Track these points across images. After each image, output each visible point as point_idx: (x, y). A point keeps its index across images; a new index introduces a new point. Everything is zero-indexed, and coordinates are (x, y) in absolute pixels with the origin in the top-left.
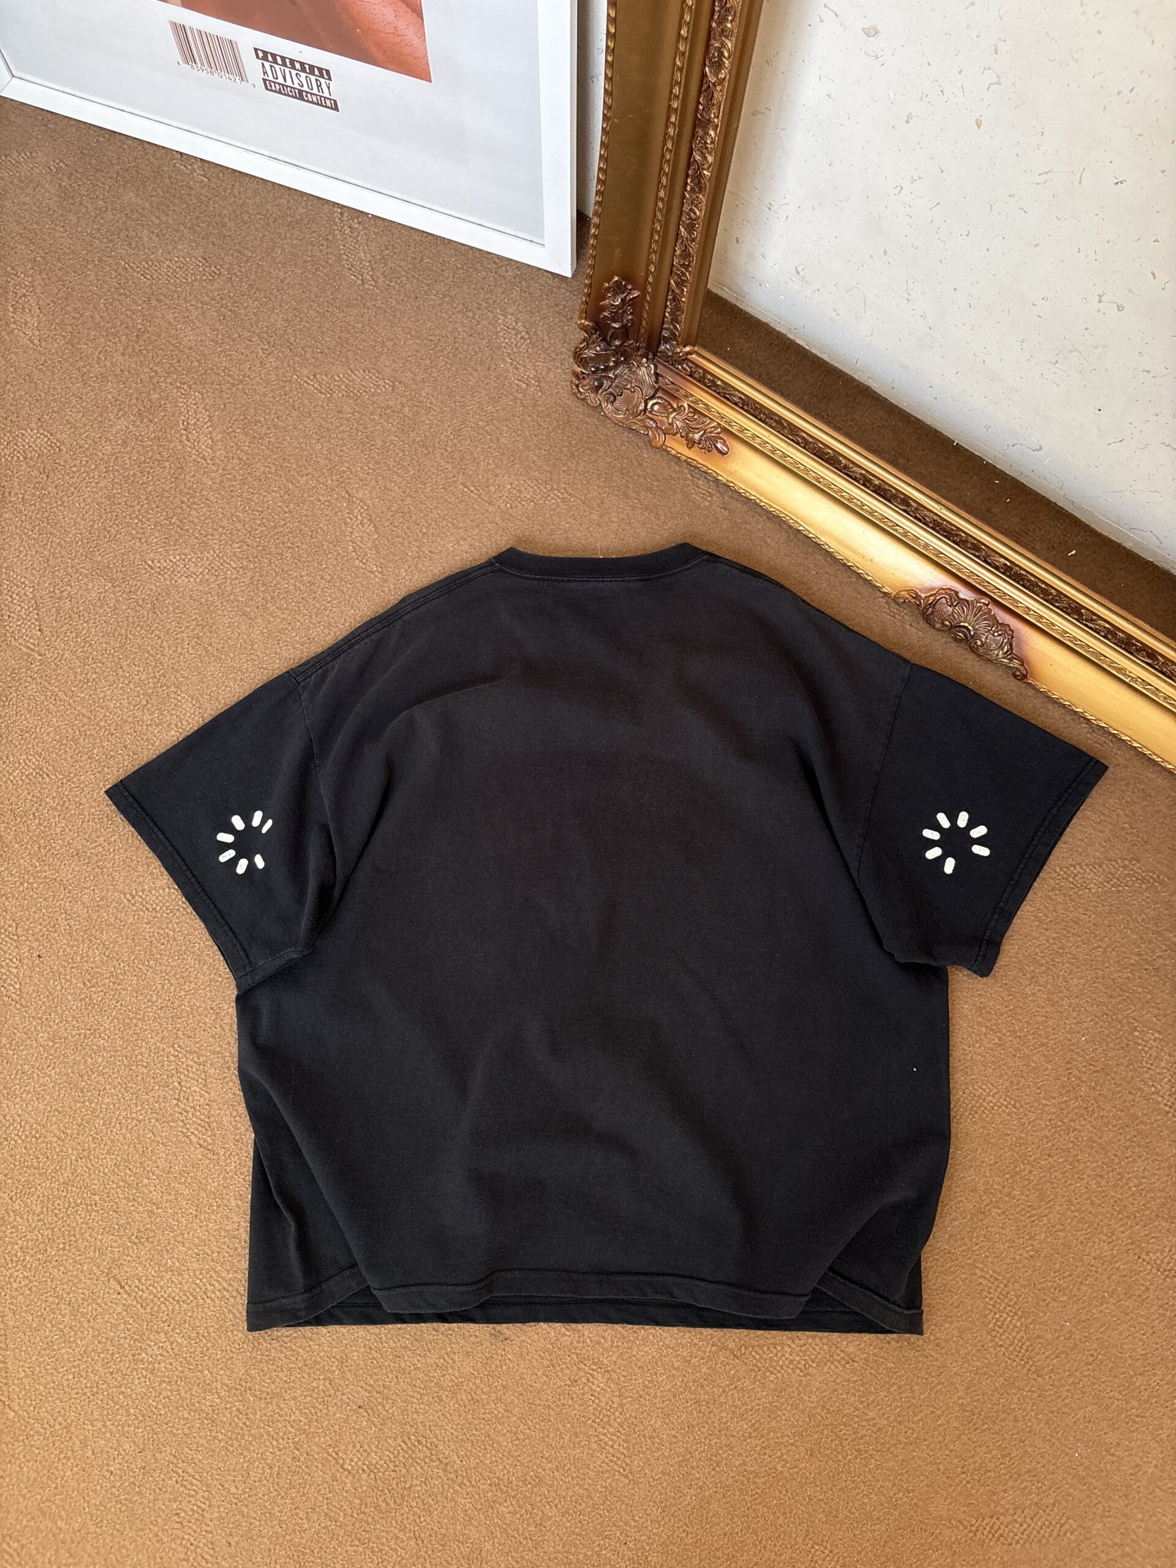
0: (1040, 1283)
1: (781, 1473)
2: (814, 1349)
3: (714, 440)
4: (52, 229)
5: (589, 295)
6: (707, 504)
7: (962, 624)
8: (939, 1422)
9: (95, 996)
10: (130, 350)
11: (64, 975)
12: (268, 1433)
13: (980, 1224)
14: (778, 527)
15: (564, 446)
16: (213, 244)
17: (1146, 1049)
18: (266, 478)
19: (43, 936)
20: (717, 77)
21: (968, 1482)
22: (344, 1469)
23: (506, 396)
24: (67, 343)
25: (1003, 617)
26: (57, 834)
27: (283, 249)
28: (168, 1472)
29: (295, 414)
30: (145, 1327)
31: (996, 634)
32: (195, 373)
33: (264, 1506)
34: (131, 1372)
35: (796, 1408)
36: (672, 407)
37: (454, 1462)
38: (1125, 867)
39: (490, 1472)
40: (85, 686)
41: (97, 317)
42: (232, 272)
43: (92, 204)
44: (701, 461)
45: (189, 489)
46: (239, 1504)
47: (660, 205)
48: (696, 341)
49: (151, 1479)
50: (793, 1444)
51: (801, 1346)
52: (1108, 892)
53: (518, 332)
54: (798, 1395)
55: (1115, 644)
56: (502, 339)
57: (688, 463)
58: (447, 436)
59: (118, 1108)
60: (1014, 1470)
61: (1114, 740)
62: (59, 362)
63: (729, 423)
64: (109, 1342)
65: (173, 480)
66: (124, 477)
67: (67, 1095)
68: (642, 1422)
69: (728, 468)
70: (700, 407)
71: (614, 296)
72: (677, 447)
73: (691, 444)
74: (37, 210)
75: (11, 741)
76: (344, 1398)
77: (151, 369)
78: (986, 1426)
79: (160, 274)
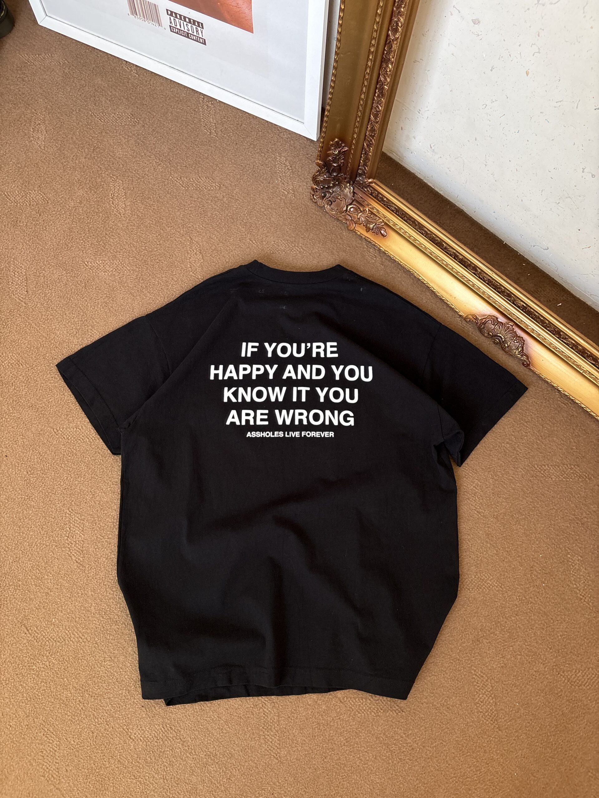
0: (505, 681)
1: (359, 766)
2: (383, 703)
3: (380, 229)
4: (57, 93)
5: (322, 147)
6: (373, 261)
7: (498, 335)
8: (445, 749)
9: (32, 479)
10: (89, 156)
11: (18, 467)
12: (94, 715)
13: (476, 647)
14: (409, 277)
15: (303, 225)
16: (137, 108)
17: (573, 564)
18: (150, 227)
19: (9, 446)
20: (395, 37)
21: (456, 782)
22: (130, 738)
23: (277, 197)
24: (58, 150)
25: (520, 333)
26: (22, 395)
27: (172, 113)
28: (40, 729)
29: (168, 196)
30: (37, 652)
31: (515, 342)
32: (120, 170)
33: (87, 752)
34: (27, 675)
35: (370, 733)
36: (360, 210)
37: (188, 741)
38: (571, 469)
39: (206, 748)
40: (46, 322)
41: (74, 138)
42: (145, 122)
43: (79, 82)
44: (372, 239)
45: (111, 228)
46: (74, 750)
47: (362, 102)
48: (375, 177)
49: (30, 731)
50: (366, 752)
51: (376, 701)
52: (561, 481)
53: (286, 166)
54: (372, 726)
55: (576, 352)
56: (278, 169)
57: (366, 240)
58: (245, 215)
59: (37, 538)
60: (482, 779)
61: (572, 402)
62: (53, 159)
63: (388, 220)
64: (17, 658)
65: (103, 223)
66: (78, 219)
67: (12, 528)
68: (288, 731)
69: (386, 244)
70: (375, 211)
71: (335, 149)
72: (361, 230)
73: (368, 230)
74: (51, 83)
75: (5, 346)
76: (135, 701)
77: (99, 166)
78: (469, 754)
79: (109, 120)
